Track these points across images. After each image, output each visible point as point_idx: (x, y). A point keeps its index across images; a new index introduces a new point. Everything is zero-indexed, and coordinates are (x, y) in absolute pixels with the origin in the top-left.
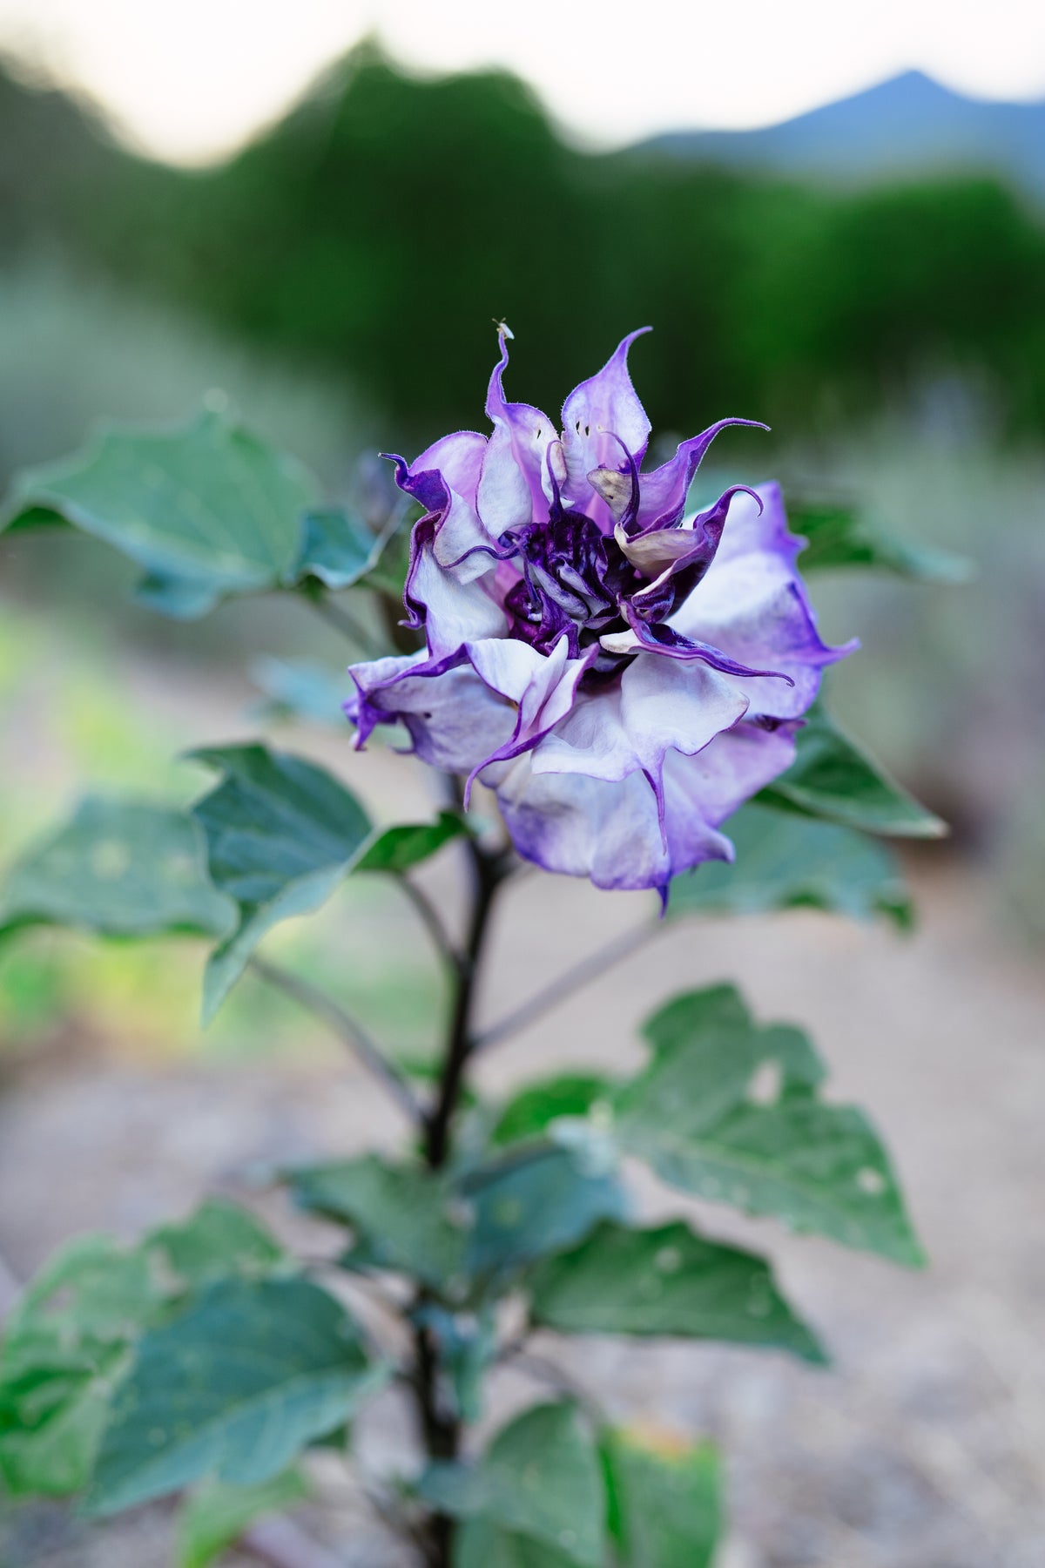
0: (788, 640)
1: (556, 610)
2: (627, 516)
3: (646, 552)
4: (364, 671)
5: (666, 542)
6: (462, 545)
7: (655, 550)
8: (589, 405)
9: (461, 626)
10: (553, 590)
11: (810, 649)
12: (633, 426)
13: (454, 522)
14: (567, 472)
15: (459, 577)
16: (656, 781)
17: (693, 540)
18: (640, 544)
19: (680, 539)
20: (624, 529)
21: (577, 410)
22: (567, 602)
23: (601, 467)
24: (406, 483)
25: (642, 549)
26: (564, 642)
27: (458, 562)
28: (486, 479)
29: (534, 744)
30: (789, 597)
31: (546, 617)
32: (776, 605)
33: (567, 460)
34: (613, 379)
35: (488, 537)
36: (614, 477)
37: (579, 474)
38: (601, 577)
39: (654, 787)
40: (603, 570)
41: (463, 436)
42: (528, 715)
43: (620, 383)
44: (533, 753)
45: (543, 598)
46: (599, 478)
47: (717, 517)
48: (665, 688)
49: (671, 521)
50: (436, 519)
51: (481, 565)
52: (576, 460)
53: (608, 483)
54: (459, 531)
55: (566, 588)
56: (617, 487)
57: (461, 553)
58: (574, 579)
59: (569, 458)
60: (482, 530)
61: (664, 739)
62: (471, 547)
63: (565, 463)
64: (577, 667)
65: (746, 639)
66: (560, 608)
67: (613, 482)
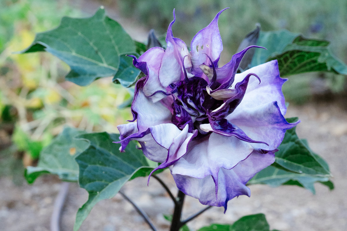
0: (274, 120)
1: (185, 114)
2: (212, 82)
3: (218, 96)
4: (122, 127)
5: (225, 93)
6: (153, 90)
7: (221, 95)
8: (203, 38)
9: (152, 119)
10: (185, 107)
11: (282, 124)
12: (217, 48)
13: (150, 81)
14: (192, 65)
15: (152, 100)
16: (216, 179)
17: (235, 92)
18: (215, 94)
19: (229, 92)
20: (210, 87)
21: (197, 41)
22: (190, 111)
23: (204, 64)
24: (136, 65)
25: (216, 95)
26: (187, 126)
27: (152, 96)
28: (163, 66)
29: (174, 163)
30: (274, 106)
31: (182, 116)
32: (269, 109)
33: (192, 61)
34: (213, 28)
35: (163, 87)
36: (208, 68)
37: (196, 65)
38: (201, 104)
39: (215, 181)
40: (202, 101)
41: (157, 48)
42: (172, 153)
43: (215, 29)
44: (174, 166)
45: (181, 110)
46: (203, 67)
47: (244, 83)
48: (224, 142)
49: (227, 86)
50: (144, 80)
51: (160, 97)
52: (195, 61)
53: (206, 69)
54: (152, 85)
55: (190, 107)
56: (209, 71)
57: (153, 92)
58: (192, 104)
59: (193, 60)
60: (161, 85)
61: (220, 164)
62: (156, 90)
63: (192, 62)
64: (191, 135)
65: (259, 119)
66: (187, 113)
67: (207, 69)
